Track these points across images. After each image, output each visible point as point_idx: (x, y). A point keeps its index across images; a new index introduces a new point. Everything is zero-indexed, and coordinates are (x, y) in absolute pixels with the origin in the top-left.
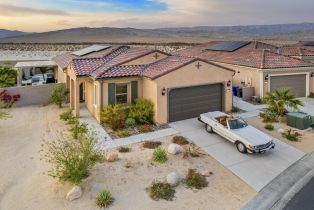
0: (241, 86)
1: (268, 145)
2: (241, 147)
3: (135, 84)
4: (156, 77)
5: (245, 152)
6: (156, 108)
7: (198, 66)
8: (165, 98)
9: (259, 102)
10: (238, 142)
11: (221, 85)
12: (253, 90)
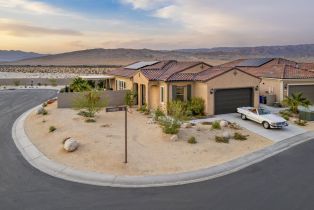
0: (265, 95)
1: (283, 123)
2: (266, 126)
3: (189, 87)
4: (207, 81)
5: (269, 128)
6: (206, 103)
7: (235, 74)
8: (212, 96)
9: (280, 106)
10: (264, 122)
11: (251, 89)
12: (275, 97)
